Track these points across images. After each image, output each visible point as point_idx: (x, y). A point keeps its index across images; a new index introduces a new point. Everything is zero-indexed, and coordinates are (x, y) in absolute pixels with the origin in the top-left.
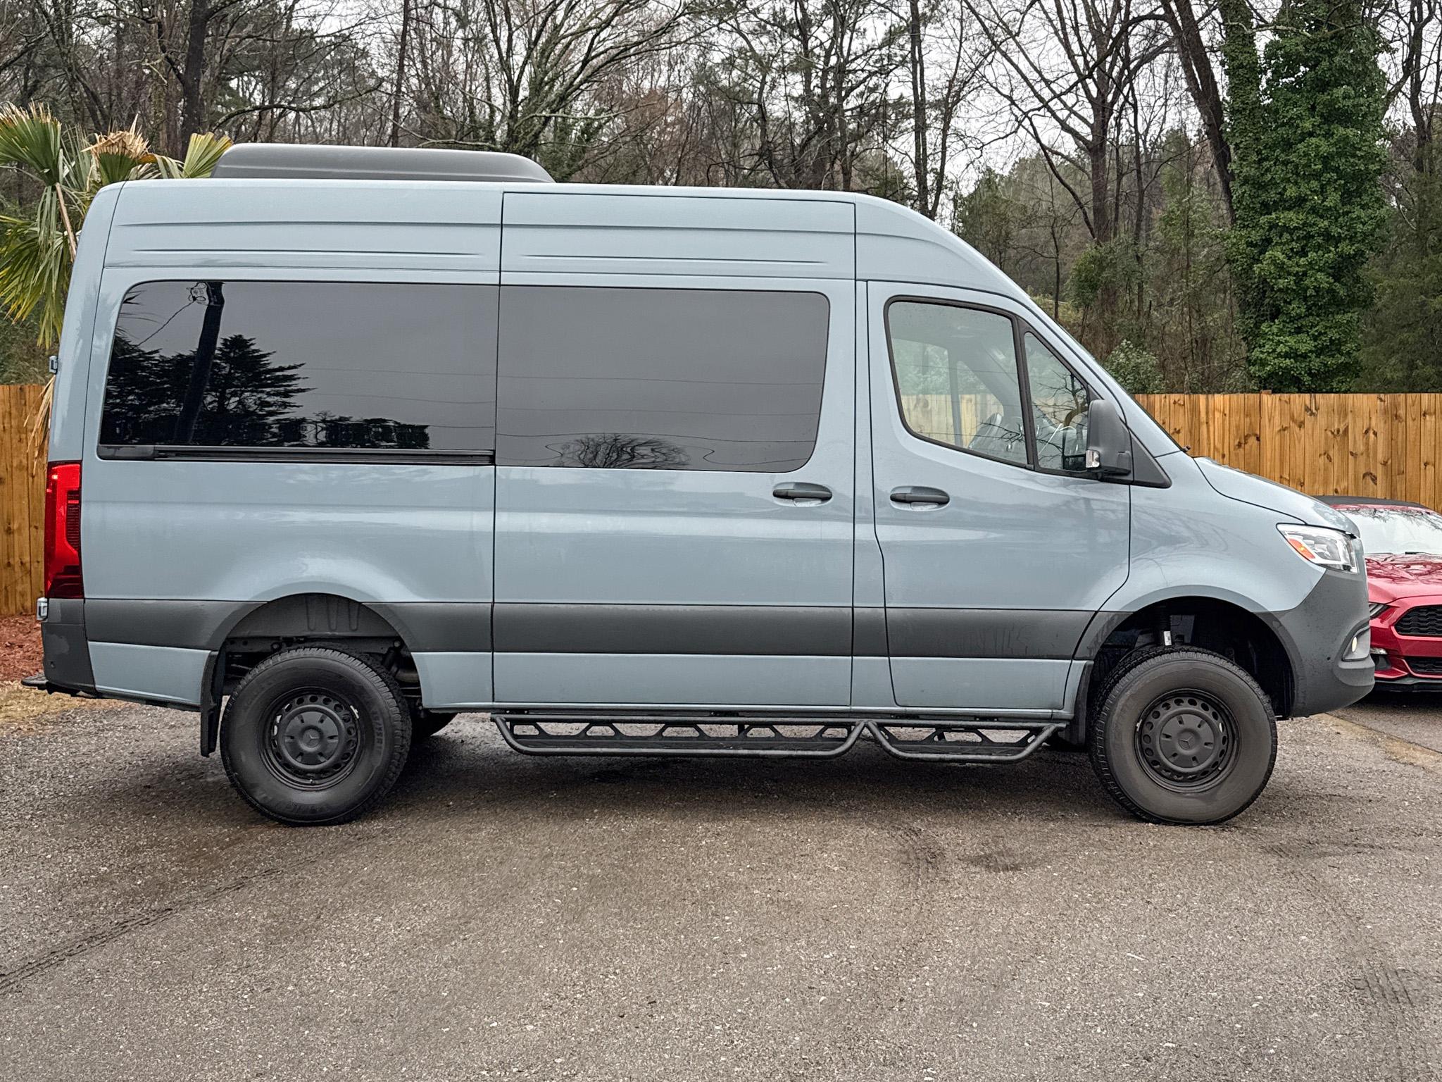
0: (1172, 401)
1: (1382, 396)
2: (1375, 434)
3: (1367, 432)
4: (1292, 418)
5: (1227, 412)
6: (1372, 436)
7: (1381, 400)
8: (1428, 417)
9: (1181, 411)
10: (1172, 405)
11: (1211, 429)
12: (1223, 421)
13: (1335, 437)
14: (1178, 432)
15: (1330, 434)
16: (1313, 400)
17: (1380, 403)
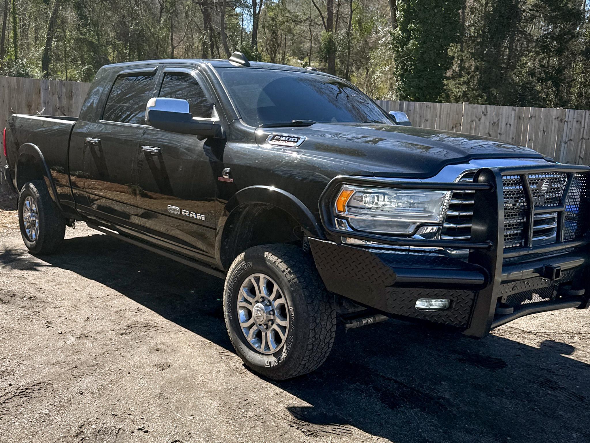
0: (425, 106)
1: (514, 108)
2: (510, 125)
3: (507, 124)
4: (476, 117)
5: (449, 112)
6: (508, 125)
7: (515, 110)
9: (429, 110)
10: (425, 108)
11: (441, 120)
12: (447, 116)
13: (493, 126)
14: (427, 121)
15: (491, 124)
16: (486, 108)
17: (513, 111)
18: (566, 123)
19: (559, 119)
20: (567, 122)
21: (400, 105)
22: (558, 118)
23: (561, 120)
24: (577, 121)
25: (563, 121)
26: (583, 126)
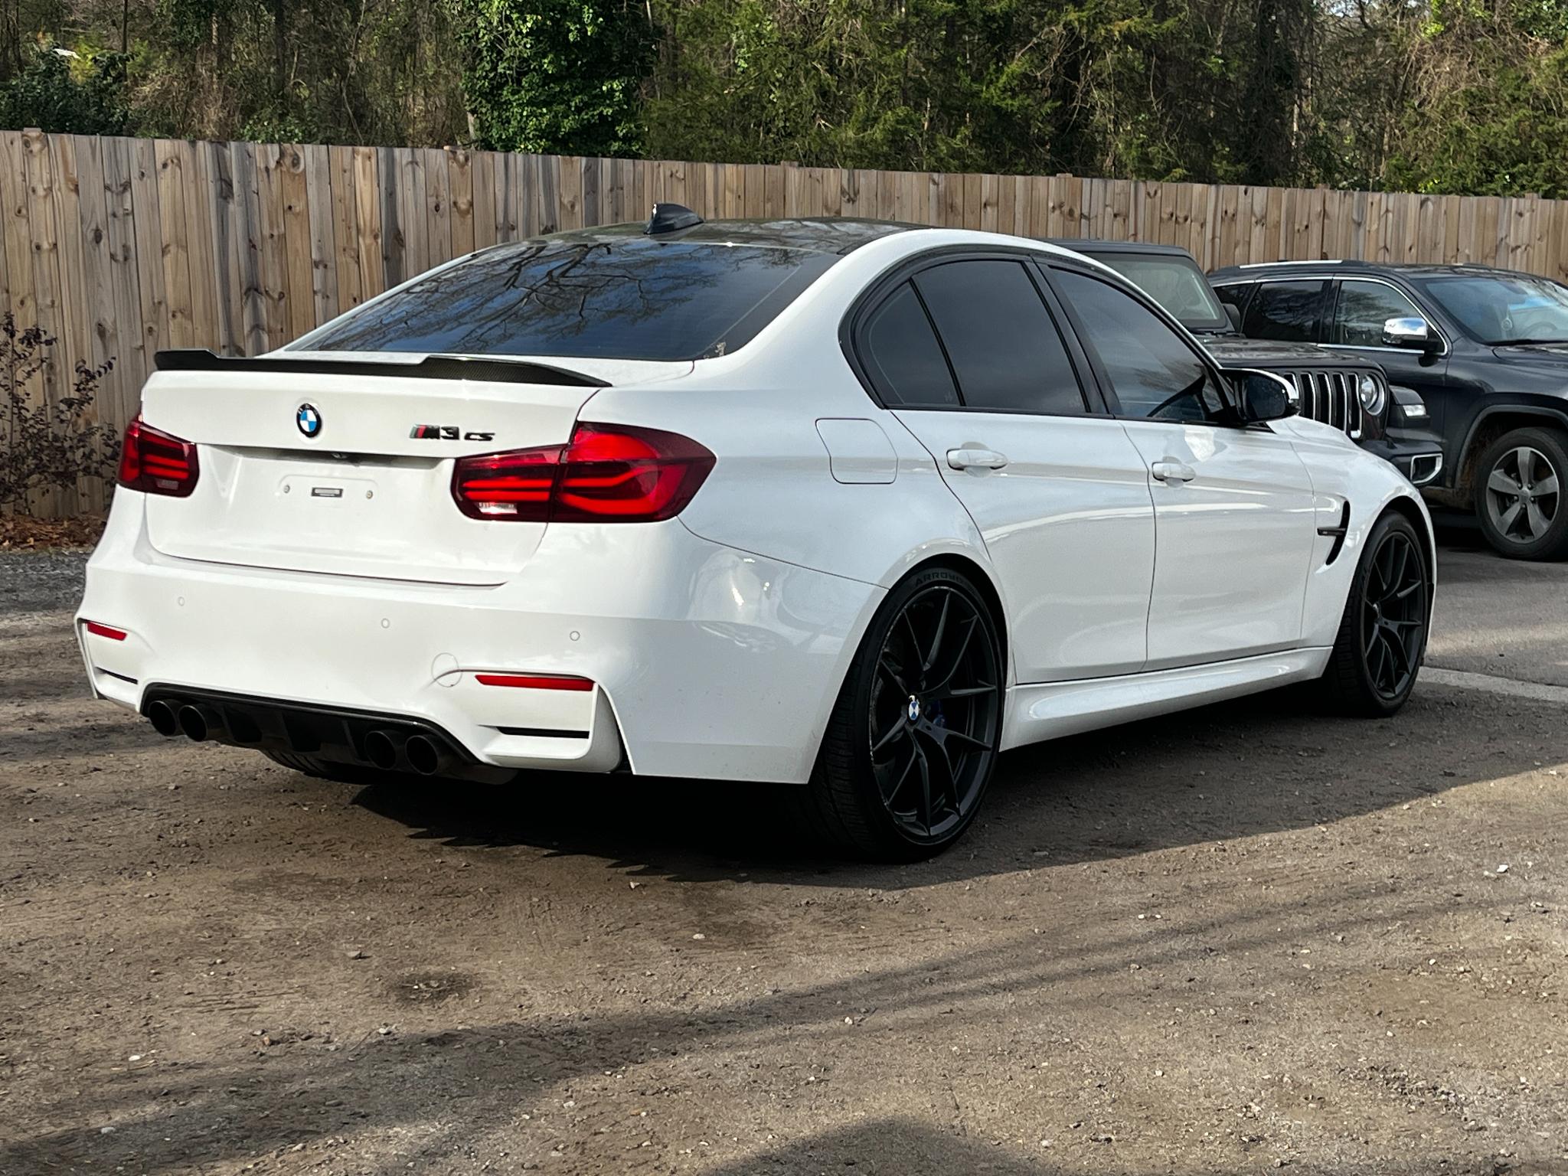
0: (668, 173)
1: (935, 176)
5: (741, 191)
7: (935, 183)
8: (988, 208)
16: (851, 179)
17: (932, 187)
18: (1083, 221)
19: (1066, 209)
20: (1088, 218)
21: (588, 168)
22: (1061, 206)
23: (1071, 212)
24: (1115, 216)
25: (1077, 213)
26: (1132, 232)
